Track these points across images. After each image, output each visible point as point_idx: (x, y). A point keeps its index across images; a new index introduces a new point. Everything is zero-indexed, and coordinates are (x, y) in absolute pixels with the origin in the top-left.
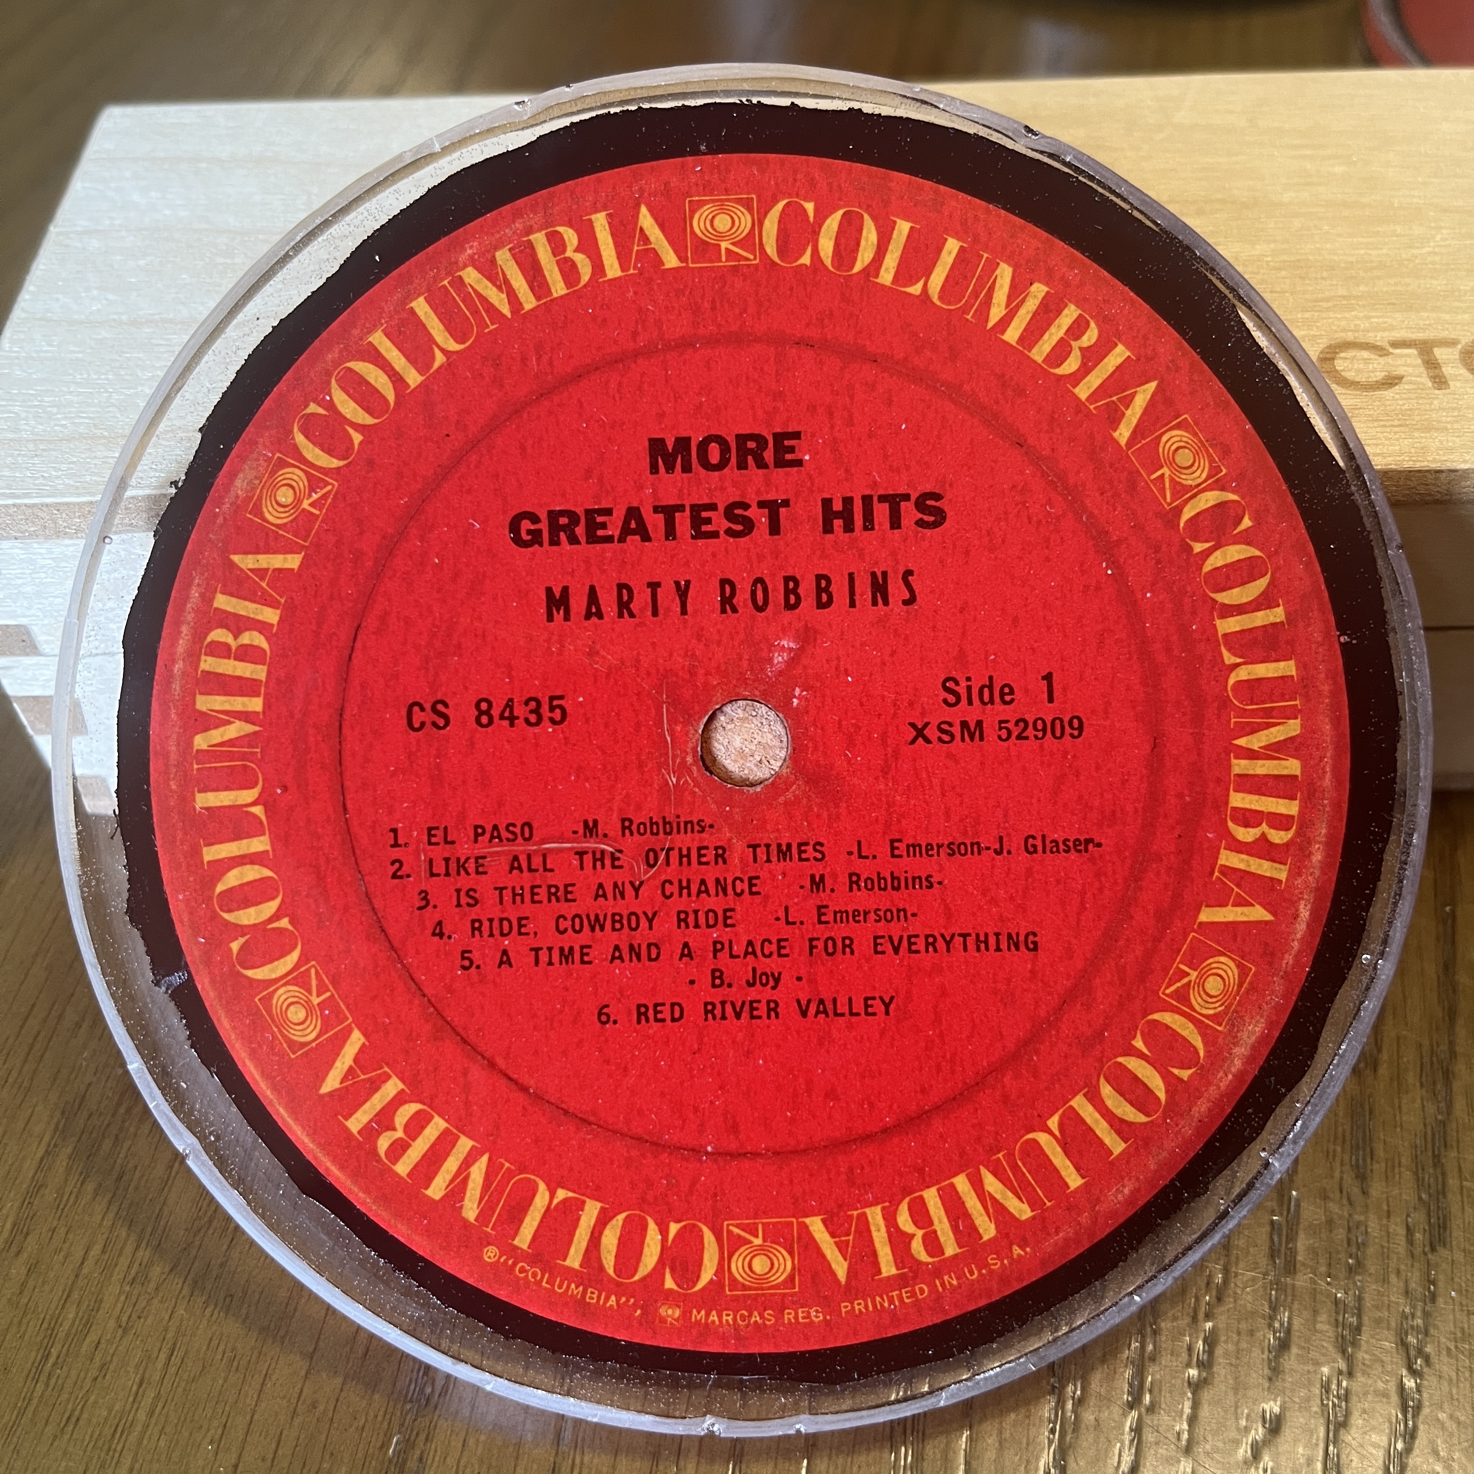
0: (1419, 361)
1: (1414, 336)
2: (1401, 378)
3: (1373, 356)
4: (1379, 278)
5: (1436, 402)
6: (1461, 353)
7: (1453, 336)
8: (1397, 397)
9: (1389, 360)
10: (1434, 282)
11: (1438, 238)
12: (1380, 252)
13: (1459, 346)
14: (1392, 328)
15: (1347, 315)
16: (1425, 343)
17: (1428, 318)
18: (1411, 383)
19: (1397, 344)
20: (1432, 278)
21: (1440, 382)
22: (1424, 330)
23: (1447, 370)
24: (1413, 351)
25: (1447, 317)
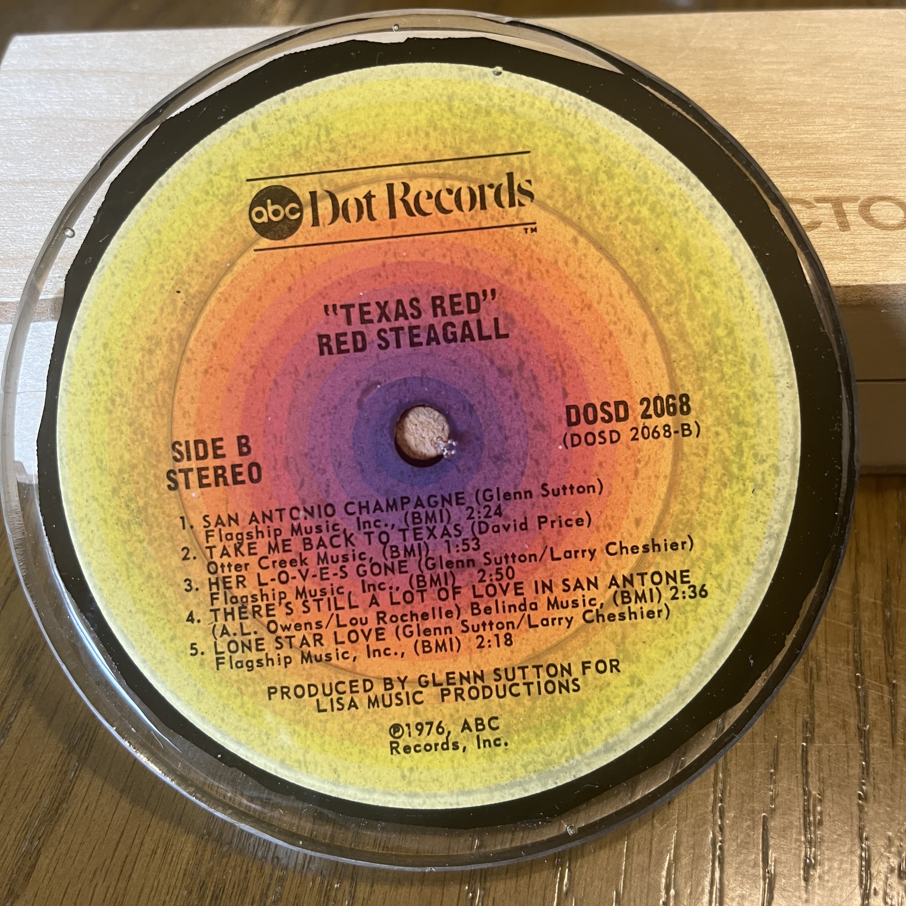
0: (833, 212)
1: (830, 195)
2: (820, 223)
3: (804, 209)
4: (812, 154)
5: (840, 239)
6: (860, 206)
7: (856, 194)
8: (816, 236)
9: (813, 210)
10: (847, 157)
11: (853, 126)
12: (814, 136)
13: (859, 202)
14: (818, 189)
15: (790, 180)
16: (838, 199)
17: (841, 182)
18: (827, 227)
19: (819, 200)
20: (846, 154)
21: (844, 226)
22: (838, 189)
23: (850, 218)
24: (829, 205)
25: (852, 181)
